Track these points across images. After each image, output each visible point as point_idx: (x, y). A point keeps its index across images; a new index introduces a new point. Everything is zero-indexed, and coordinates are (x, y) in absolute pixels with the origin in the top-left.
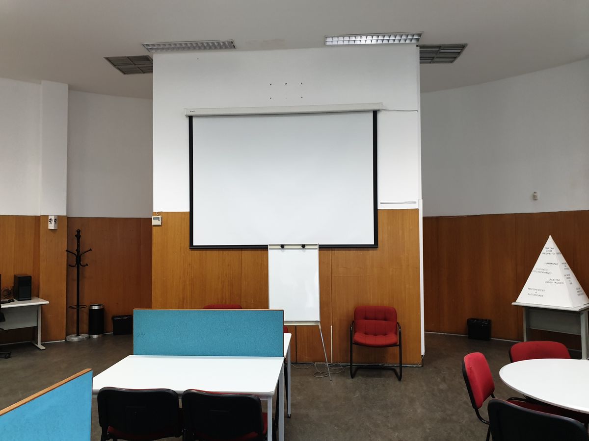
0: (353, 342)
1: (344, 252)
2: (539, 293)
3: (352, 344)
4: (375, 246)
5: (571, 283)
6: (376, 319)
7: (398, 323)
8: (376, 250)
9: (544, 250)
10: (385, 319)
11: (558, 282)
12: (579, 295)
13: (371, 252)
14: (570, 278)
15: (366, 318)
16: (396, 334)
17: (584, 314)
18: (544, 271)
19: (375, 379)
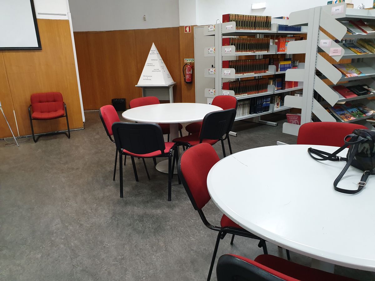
0: (32, 118)
1: (14, 53)
2: (149, 78)
3: (31, 120)
4: (39, 48)
5: (164, 71)
6: (48, 102)
7: (64, 102)
8: (41, 52)
9: (150, 52)
10: (55, 101)
11: (157, 70)
12: (168, 78)
13: (37, 53)
14: (164, 68)
15: (40, 102)
16: (63, 110)
17: (171, 88)
18: (150, 65)
19: (52, 140)
